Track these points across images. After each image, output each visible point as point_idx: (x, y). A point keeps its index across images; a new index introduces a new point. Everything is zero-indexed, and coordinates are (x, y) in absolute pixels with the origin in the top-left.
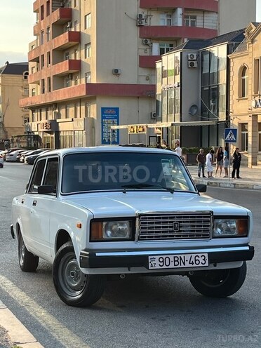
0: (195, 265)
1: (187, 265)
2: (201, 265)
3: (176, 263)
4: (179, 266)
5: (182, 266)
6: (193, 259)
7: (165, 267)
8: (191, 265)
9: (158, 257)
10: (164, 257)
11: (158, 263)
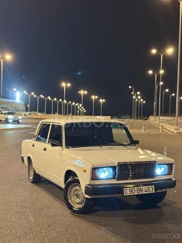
0: (148, 192)
1: (144, 192)
2: (150, 192)
3: (138, 192)
4: (139, 193)
5: (141, 193)
6: (147, 189)
7: (132, 194)
8: (146, 193)
9: (128, 189)
10: (132, 188)
11: (129, 192)
